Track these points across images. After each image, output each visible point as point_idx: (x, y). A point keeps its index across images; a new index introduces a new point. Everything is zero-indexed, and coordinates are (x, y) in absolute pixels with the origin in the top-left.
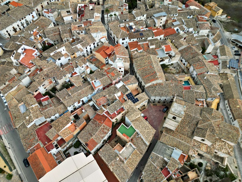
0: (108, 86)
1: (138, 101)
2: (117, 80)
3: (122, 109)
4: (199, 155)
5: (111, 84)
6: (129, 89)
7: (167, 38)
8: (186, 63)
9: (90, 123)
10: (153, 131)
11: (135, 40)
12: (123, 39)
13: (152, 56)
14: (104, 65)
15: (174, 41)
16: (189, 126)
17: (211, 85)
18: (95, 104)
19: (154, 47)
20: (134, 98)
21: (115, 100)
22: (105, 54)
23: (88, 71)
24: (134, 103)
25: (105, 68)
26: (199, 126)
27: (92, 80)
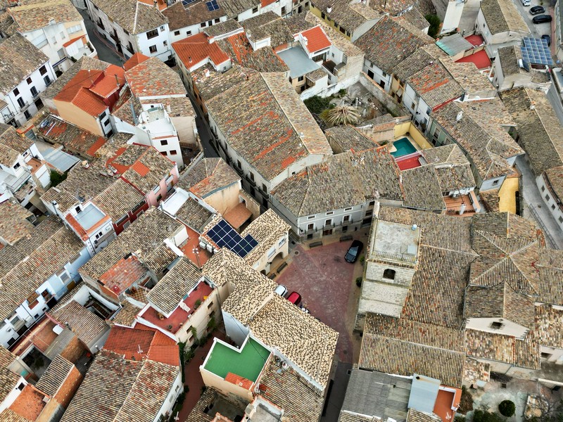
0: (133, 218)
1: (255, 243)
2: (163, 185)
3: (206, 288)
4: (495, 376)
5: (144, 206)
6: (212, 210)
7: (307, 4)
8: (387, 79)
9: (95, 368)
10: (330, 338)
11: (195, 29)
12: (152, 35)
13: (267, 77)
14: (100, 142)
15: (329, 10)
16: (442, 291)
17: (483, 137)
18: (98, 292)
19: (266, 42)
20: (238, 238)
21: (172, 260)
22: (94, 102)
23: (43, 176)
24: (243, 254)
25: (106, 152)
26: (474, 281)
27: (65, 206)
